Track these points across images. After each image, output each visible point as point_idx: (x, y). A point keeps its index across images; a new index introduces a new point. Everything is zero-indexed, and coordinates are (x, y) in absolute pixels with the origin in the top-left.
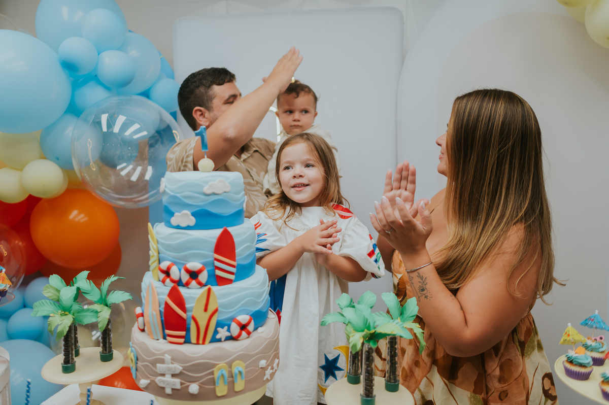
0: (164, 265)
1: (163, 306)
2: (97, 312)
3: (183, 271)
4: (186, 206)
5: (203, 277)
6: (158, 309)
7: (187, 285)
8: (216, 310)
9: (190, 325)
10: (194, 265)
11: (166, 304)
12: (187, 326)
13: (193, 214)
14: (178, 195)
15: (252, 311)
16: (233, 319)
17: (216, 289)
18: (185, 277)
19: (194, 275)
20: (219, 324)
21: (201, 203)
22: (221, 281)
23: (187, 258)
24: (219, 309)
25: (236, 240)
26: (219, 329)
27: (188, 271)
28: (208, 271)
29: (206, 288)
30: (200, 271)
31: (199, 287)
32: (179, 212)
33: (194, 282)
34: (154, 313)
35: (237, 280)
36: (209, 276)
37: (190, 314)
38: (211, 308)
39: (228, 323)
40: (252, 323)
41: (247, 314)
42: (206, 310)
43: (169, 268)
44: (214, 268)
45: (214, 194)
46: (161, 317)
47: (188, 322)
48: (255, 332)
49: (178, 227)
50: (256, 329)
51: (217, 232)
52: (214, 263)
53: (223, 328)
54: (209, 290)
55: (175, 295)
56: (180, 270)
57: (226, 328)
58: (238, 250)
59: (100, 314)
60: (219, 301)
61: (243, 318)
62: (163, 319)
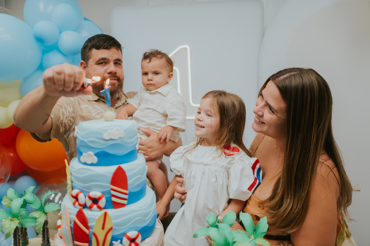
0: (75, 192)
1: (73, 223)
2: (36, 218)
3: (87, 198)
4: (91, 148)
5: (102, 203)
6: (69, 225)
7: (90, 208)
8: (111, 229)
9: (91, 238)
10: (96, 194)
11: (75, 222)
12: (90, 239)
13: (96, 155)
14: (85, 140)
15: (140, 227)
16: (125, 234)
17: (111, 212)
18: (89, 203)
19: (95, 201)
20: (114, 239)
21: (102, 146)
22: (117, 205)
23: (90, 188)
24: (114, 227)
25: (128, 174)
26: (114, 242)
27: (90, 198)
28: (106, 198)
29: (104, 211)
30: (99, 199)
31: (99, 210)
32: (86, 153)
33: (95, 207)
34: (67, 228)
35: (128, 204)
36: (107, 201)
37: (92, 230)
38: (107, 227)
39: (121, 237)
40: (140, 237)
41: (136, 230)
42: (103, 228)
43: (77, 195)
44: (111, 195)
45: (111, 139)
46: (71, 231)
47: (90, 236)
48: (143, 242)
49: (85, 164)
50: (143, 240)
51: (113, 168)
52: (110, 192)
53: (117, 241)
54: (106, 214)
55: (80, 216)
56: (85, 196)
57: (119, 241)
58: (129, 182)
59: (37, 220)
60: (114, 221)
61: (132, 234)
62: (73, 232)
